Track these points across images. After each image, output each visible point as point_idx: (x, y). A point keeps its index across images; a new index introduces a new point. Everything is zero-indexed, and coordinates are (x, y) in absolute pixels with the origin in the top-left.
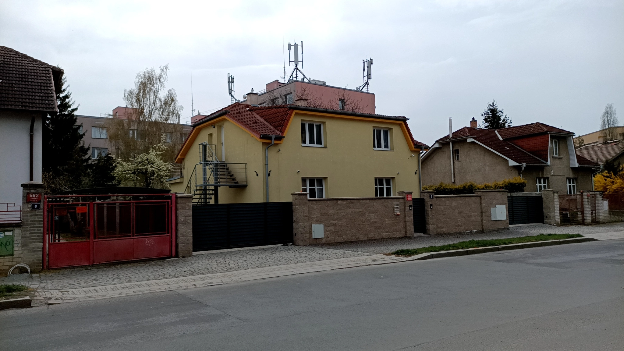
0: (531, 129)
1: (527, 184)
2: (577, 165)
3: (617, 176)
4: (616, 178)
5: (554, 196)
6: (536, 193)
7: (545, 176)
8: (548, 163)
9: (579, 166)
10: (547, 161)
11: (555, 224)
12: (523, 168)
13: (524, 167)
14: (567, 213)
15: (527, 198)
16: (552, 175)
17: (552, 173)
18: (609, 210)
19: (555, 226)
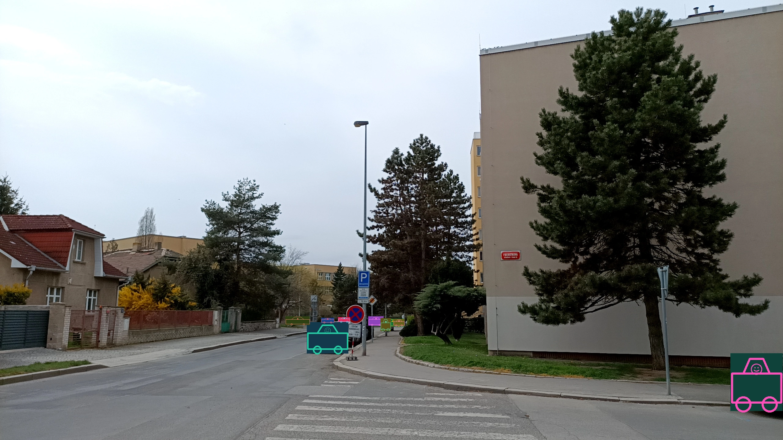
0: (52, 223)
1: (31, 294)
2: (102, 274)
3: (145, 291)
4: (143, 293)
5: (65, 311)
6: (42, 307)
7: (60, 285)
8: (66, 268)
9: (105, 275)
10: (65, 266)
11: (60, 349)
12: (31, 273)
13: (33, 271)
14: (79, 333)
15: (28, 313)
16: (69, 284)
17: (70, 281)
18: (129, 330)
19: (60, 350)
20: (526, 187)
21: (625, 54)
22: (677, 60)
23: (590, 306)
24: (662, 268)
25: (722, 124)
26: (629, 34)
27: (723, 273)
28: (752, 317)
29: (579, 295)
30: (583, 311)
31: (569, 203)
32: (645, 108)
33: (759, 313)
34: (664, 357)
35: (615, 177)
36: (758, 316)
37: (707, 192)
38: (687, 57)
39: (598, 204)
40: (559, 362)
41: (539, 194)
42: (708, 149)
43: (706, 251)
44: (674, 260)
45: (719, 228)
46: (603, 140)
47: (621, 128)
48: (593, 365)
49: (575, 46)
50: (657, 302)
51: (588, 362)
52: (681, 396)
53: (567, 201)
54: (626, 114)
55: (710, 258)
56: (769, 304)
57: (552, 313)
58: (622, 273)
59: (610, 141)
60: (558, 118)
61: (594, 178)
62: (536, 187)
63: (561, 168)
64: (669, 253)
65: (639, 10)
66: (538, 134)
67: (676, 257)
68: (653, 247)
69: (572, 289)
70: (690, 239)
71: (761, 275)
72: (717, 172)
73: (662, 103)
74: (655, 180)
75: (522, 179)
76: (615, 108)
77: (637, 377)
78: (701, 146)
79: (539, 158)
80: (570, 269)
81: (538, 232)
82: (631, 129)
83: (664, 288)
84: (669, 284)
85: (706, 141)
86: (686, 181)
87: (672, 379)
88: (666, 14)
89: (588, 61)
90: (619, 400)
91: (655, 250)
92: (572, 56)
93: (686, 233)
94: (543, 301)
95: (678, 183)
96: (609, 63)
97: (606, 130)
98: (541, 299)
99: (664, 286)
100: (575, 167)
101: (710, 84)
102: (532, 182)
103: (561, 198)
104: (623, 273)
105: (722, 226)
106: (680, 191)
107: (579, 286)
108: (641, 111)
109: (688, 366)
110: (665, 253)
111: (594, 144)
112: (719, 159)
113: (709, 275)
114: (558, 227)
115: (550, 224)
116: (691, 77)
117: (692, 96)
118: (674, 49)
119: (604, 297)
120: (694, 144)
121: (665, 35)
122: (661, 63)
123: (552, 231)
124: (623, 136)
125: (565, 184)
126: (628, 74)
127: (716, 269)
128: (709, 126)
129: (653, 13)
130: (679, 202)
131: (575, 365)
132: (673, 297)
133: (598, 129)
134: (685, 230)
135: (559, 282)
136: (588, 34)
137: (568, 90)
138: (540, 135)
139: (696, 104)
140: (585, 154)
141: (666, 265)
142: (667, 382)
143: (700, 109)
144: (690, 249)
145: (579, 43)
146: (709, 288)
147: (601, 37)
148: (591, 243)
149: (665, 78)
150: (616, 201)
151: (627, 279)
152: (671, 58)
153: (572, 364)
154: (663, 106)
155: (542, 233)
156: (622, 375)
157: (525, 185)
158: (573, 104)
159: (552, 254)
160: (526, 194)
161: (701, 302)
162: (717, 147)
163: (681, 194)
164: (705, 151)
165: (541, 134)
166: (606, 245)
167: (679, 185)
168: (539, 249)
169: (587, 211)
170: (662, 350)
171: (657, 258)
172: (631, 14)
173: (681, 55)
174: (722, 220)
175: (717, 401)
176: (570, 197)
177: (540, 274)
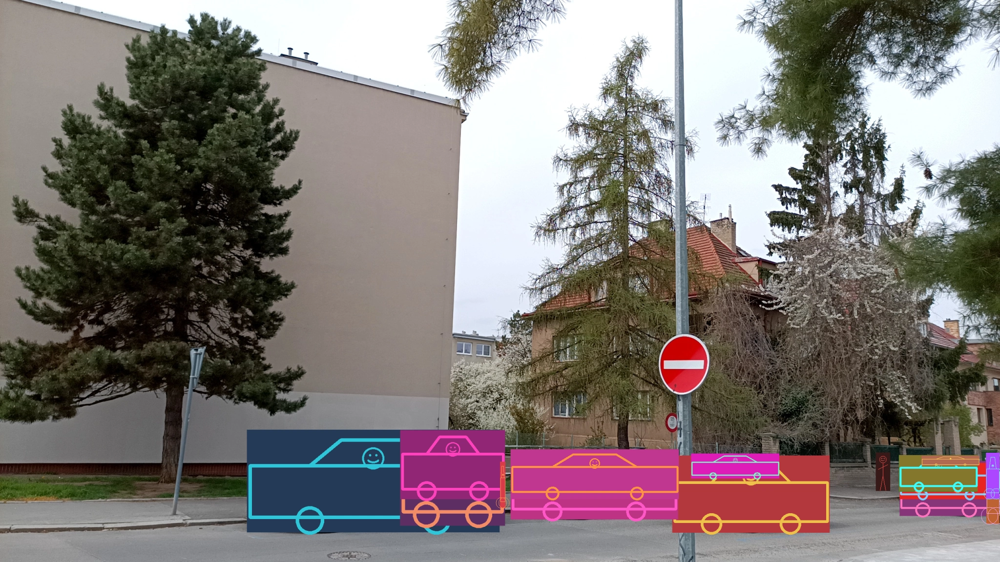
20: (20, 213)
21: (198, 67)
22: (260, 100)
23: (88, 397)
24: (197, 350)
25: (295, 190)
26: (209, 46)
27: (266, 362)
28: (288, 415)
29: (74, 379)
30: (76, 402)
31: (85, 247)
32: (212, 144)
33: (295, 410)
34: (176, 465)
35: (158, 224)
36: (294, 414)
37: (266, 264)
38: (271, 100)
39: (127, 256)
40: (22, 479)
41: (39, 227)
42: (277, 215)
43: (252, 335)
44: (214, 342)
45: (271, 310)
46: (151, 171)
47: (178, 161)
48: (75, 481)
49: (134, 35)
50: (182, 394)
51: (69, 477)
52: (188, 515)
53: (82, 243)
54: (185, 145)
55: (255, 343)
56: (307, 401)
57: (25, 404)
58: (142, 353)
59: (160, 175)
60: (91, 125)
61: (130, 220)
62: (37, 216)
63: (81, 195)
64: (209, 332)
65: (227, 22)
66: (55, 140)
67: (216, 338)
68: (191, 323)
69: (65, 370)
70: (237, 318)
71: (305, 368)
72: (281, 243)
73: (234, 144)
74: (209, 239)
75: (16, 199)
76: (173, 134)
77: (135, 494)
78: (269, 209)
79: (50, 176)
80: (68, 341)
81: (28, 285)
82: (190, 165)
83: (194, 375)
84: (201, 370)
85: (275, 204)
86: (246, 247)
87: (181, 494)
88: (257, 41)
89: (149, 61)
90: (103, 528)
91: (194, 328)
92: (127, 46)
93: (234, 310)
94: (12, 387)
95: (235, 247)
96: (174, 72)
97: (157, 159)
98: (11, 383)
99: (195, 373)
100: (102, 198)
101: (291, 139)
102: (32, 206)
103: (73, 237)
104: (144, 353)
105: (276, 307)
106: (236, 258)
107: (78, 365)
108: (205, 146)
109: (204, 476)
110: (205, 332)
111: (138, 172)
112: (285, 228)
113: (250, 362)
114: (61, 278)
115: (49, 272)
116: (273, 125)
117: (270, 147)
118: (258, 84)
119: (112, 384)
120: (262, 205)
121: (252, 65)
122: (241, 97)
123: (50, 283)
124: (178, 173)
125: (83, 220)
126: (197, 95)
127: (260, 357)
128: (282, 187)
129: (242, 33)
130: (232, 270)
131: (48, 481)
132: (203, 389)
133: (147, 154)
134: (234, 305)
135: (46, 360)
136: (155, 27)
137: (112, 90)
138: (58, 142)
139: (272, 158)
140: (120, 183)
141: (202, 346)
142: (174, 498)
143: (276, 165)
144: (234, 330)
145: (140, 33)
146: (247, 380)
147: (173, 37)
148: (108, 309)
149: (242, 114)
150: (153, 256)
151: (147, 361)
152: (253, 94)
153: (43, 481)
154: (234, 148)
155: (34, 285)
156: (114, 492)
157: (19, 209)
158: (117, 113)
159: (43, 316)
160: (18, 224)
161: (236, 397)
162: (287, 215)
163: (238, 262)
164: (272, 217)
165: (60, 141)
166: (128, 312)
167: (237, 250)
168: (24, 306)
169: (109, 263)
170: (176, 457)
171: (194, 337)
172: (216, 23)
173: (265, 96)
174: (276, 300)
175: (229, 518)
176: (88, 240)
177: (18, 346)
